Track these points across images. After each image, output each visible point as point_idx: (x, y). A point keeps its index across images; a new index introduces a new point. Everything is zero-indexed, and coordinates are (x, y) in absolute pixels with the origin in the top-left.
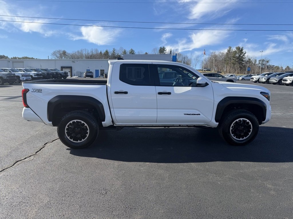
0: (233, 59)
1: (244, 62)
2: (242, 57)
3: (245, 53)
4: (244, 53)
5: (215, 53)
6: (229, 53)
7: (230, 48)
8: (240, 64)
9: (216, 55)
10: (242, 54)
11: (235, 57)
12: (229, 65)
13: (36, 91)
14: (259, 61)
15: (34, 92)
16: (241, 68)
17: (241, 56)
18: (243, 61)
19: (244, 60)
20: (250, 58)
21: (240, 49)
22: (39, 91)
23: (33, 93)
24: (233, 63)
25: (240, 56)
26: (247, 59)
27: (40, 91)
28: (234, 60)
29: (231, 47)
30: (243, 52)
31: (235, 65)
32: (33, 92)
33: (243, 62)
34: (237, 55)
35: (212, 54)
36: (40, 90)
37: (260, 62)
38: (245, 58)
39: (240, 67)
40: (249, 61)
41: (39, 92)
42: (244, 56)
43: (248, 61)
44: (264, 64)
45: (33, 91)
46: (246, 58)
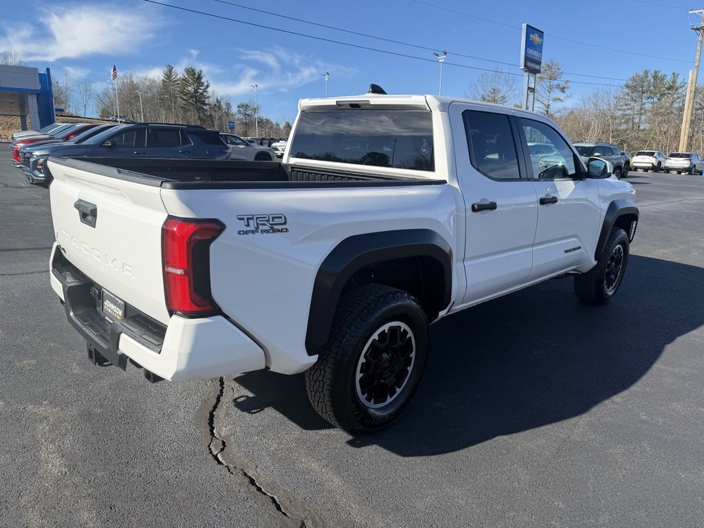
0: (181, 98)
1: (208, 107)
2: (202, 94)
3: (208, 86)
4: (206, 84)
5: (131, 77)
6: (170, 81)
7: (170, 69)
8: (199, 110)
9: (135, 82)
10: (202, 88)
11: (187, 93)
12: (174, 110)
13: (261, 228)
14: (239, 107)
15: (253, 232)
16: (203, 120)
17: (200, 91)
18: (206, 105)
19: (207, 102)
20: (219, 98)
21: (195, 74)
22: (275, 223)
23: (245, 236)
24: (182, 108)
25: (196, 91)
26: (212, 101)
27: (280, 227)
28: (183, 99)
29: (172, 68)
30: (203, 84)
31: (189, 114)
32: (246, 232)
33: (205, 107)
34: (190, 88)
35: (125, 81)
36: (277, 221)
37: (240, 109)
38: (208, 97)
39: (199, 118)
40: (218, 106)
41: (275, 231)
42: (205, 94)
43: (215, 105)
44: (249, 115)
45: (246, 229)
46: (211, 98)
